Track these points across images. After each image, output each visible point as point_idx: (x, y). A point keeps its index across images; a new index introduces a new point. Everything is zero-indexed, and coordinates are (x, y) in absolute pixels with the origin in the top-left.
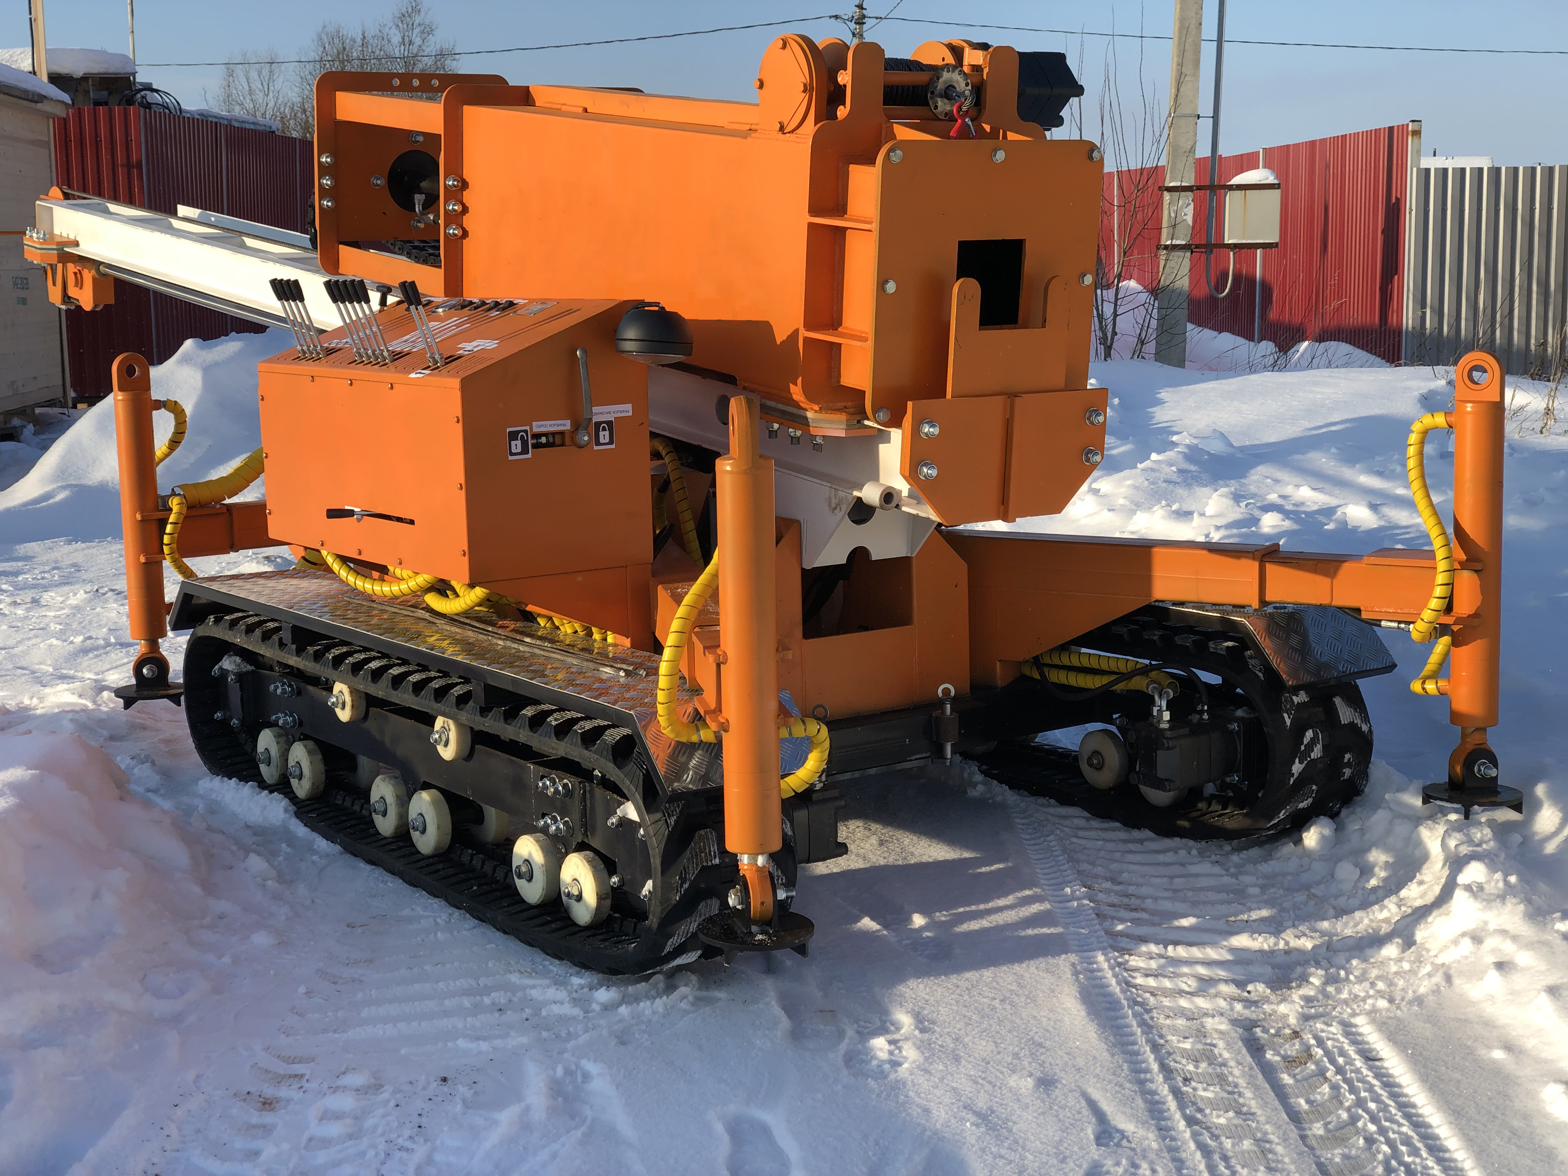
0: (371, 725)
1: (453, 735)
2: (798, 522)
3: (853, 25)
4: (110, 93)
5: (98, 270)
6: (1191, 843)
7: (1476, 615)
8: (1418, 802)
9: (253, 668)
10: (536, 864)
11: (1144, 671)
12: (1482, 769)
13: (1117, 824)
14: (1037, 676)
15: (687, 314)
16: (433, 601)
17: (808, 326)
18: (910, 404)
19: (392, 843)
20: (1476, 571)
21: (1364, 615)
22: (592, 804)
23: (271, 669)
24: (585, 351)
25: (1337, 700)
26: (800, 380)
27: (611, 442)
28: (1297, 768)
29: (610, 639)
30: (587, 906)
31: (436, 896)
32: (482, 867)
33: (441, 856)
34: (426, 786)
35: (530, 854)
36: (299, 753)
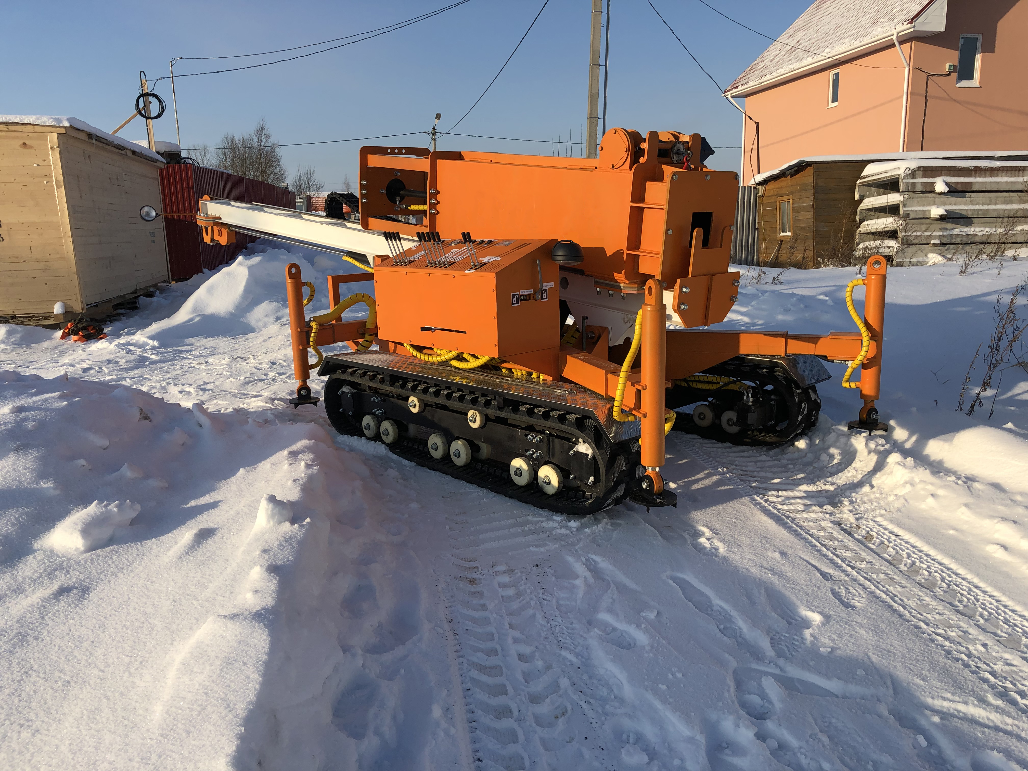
0: (427, 414)
1: (478, 419)
2: (607, 328)
3: (431, 136)
4: (171, 160)
5: (229, 229)
6: (750, 447)
7: (874, 357)
8: (846, 429)
9: (356, 391)
10: (524, 469)
11: (734, 382)
12: (873, 416)
13: (714, 441)
14: (686, 385)
15: (582, 245)
16: (455, 363)
17: (628, 249)
18: (679, 280)
19: (441, 462)
20: (875, 340)
21: (829, 358)
22: (553, 446)
23: (365, 391)
24: (540, 261)
25: (810, 391)
26: (623, 271)
27: (546, 298)
28: (800, 418)
29: (541, 377)
30: (553, 487)
31: (470, 483)
32: (488, 470)
33: (467, 466)
34: (458, 438)
35: (521, 466)
36: (386, 425)
